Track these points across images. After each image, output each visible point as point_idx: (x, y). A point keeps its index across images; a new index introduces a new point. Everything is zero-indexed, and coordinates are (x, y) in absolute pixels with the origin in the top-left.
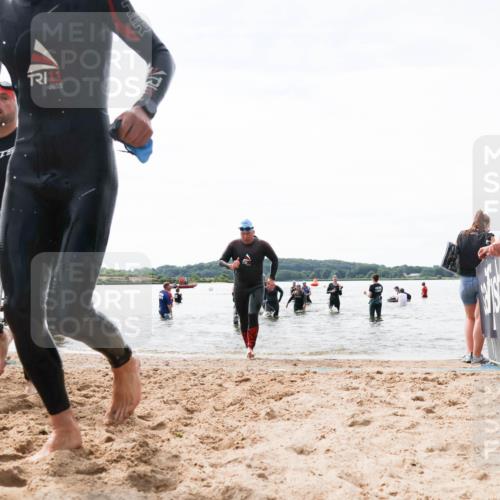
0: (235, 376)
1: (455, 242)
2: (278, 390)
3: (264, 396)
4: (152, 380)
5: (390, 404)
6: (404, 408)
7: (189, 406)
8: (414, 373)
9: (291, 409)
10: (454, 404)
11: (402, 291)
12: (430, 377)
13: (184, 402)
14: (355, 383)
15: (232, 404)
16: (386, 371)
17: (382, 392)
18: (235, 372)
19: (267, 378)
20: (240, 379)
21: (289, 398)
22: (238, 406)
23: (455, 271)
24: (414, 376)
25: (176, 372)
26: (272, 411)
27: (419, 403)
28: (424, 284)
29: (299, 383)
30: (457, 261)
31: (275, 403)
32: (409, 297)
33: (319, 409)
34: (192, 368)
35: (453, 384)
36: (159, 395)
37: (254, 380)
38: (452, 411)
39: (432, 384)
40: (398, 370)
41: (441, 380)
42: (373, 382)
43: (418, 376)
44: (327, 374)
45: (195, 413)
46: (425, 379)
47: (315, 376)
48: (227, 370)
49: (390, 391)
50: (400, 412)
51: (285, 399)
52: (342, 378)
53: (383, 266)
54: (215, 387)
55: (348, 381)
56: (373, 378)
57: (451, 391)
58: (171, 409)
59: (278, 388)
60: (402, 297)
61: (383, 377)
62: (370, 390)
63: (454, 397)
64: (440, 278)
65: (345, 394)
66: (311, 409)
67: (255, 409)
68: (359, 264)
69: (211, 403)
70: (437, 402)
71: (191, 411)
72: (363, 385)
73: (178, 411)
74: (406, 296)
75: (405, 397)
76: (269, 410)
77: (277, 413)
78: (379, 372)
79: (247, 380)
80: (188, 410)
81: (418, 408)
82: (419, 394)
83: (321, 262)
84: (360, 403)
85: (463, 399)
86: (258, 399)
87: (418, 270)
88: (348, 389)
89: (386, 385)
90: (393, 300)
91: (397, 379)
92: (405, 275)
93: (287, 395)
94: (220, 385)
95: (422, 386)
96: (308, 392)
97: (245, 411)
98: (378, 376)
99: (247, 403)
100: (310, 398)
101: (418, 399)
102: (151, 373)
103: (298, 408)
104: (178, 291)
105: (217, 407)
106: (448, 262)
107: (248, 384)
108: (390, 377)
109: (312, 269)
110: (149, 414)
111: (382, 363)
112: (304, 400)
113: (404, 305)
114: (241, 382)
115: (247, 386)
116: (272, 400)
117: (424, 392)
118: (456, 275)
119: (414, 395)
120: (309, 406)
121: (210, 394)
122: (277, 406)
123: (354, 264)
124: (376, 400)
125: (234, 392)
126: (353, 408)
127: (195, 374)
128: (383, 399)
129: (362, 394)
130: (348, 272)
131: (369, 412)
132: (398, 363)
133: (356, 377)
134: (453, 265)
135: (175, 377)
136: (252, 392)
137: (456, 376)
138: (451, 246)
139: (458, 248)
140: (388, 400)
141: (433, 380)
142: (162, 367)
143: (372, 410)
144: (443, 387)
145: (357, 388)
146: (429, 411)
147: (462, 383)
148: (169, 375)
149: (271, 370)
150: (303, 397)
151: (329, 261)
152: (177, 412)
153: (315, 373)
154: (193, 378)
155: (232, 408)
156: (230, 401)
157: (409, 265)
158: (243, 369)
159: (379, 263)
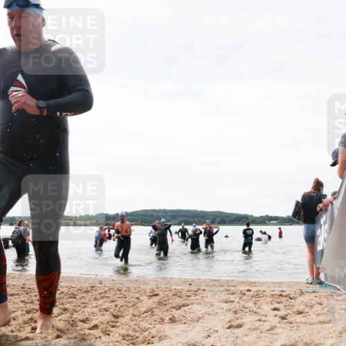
0: (148, 291)
1: (300, 200)
2: (178, 302)
3: (168, 307)
4: (90, 294)
5: (256, 312)
6: (266, 316)
7: (115, 314)
8: (273, 291)
9: (187, 316)
10: (301, 313)
11: (265, 233)
12: (284, 294)
13: (112, 310)
14: (232, 298)
15: (145, 312)
16: (254, 289)
17: (250, 305)
18: (148, 288)
19: (170, 294)
20: (151, 294)
21: (186, 308)
22: (149, 313)
23: (300, 220)
24: (272, 293)
25: (107, 288)
26: (173, 317)
27: (276, 312)
28: (280, 229)
29: (193, 297)
30: (302, 213)
31: (176, 312)
32: (270, 238)
33: (206, 316)
34: (119, 286)
35: (300, 299)
36: (95, 305)
37: (161, 295)
38: (299, 318)
39: (285, 298)
40: (262, 288)
41: (291, 296)
42: (245, 297)
43: (275, 293)
44: (213, 291)
45: (120, 318)
46: (281, 295)
47: (204, 292)
48: (143, 287)
49: (256, 304)
50: (263, 318)
51: (183, 309)
52: (223, 294)
53: (252, 216)
54: (134, 300)
55: (227, 297)
56: (244, 294)
57: (299, 303)
58: (103, 315)
59: (178, 301)
60: (265, 237)
61: (251, 293)
62: (242, 303)
63: (301, 308)
64: (291, 225)
65: (225, 306)
66: (201, 316)
67: (161, 316)
68: (236, 214)
69: (131, 311)
70: (288, 311)
71: (116, 317)
72: (237, 300)
73: (108, 317)
74: (267, 236)
75: (266, 308)
76: (171, 317)
77: (177, 319)
78: (248, 290)
79: (157, 295)
80: (114, 316)
81: (276, 316)
82: (277, 306)
83: (209, 212)
84: (235, 312)
85: (307, 310)
86: (164, 308)
87: (276, 218)
88: (227, 302)
89: (254, 299)
90: (259, 239)
91: (262, 295)
92: (267, 222)
93: (184, 306)
94: (138, 298)
95: (279, 300)
96: (199, 304)
97: (155, 317)
98: (248, 293)
99: (156, 311)
100: (201, 308)
101: (275, 309)
102: (89, 289)
103: (192, 315)
104: (109, 231)
105: (135, 314)
106: (296, 213)
107: (157, 297)
108: (256, 293)
109: (203, 217)
110: (87, 318)
111: (251, 284)
112: (197, 309)
113: (266, 243)
114: (152, 296)
115: (156, 299)
116: (173, 310)
117: (280, 305)
118: (301, 222)
119: (273, 307)
120: (199, 314)
121: (130, 305)
122: (177, 313)
123: (232, 214)
124: (247, 310)
125: (147, 303)
126: (230, 316)
127: (120, 290)
128: (251, 309)
129: (236, 306)
130: (228, 220)
131: (241, 318)
132: (263, 284)
133: (233, 294)
134: (300, 215)
135: (106, 292)
136: (160, 303)
137: (302, 293)
138: (297, 203)
139: (302, 204)
140: (255, 310)
141: (286, 296)
142: (97, 285)
143: (243, 317)
144: (293, 301)
145: (233, 302)
146: (283, 318)
147: (306, 298)
148: (101, 291)
149: (173, 287)
150: (195, 307)
151: (215, 212)
152: (106, 317)
153: (204, 290)
154: (119, 293)
155: (145, 315)
156: (144, 309)
157: (270, 215)
158: (154, 287)
159: (250, 214)
